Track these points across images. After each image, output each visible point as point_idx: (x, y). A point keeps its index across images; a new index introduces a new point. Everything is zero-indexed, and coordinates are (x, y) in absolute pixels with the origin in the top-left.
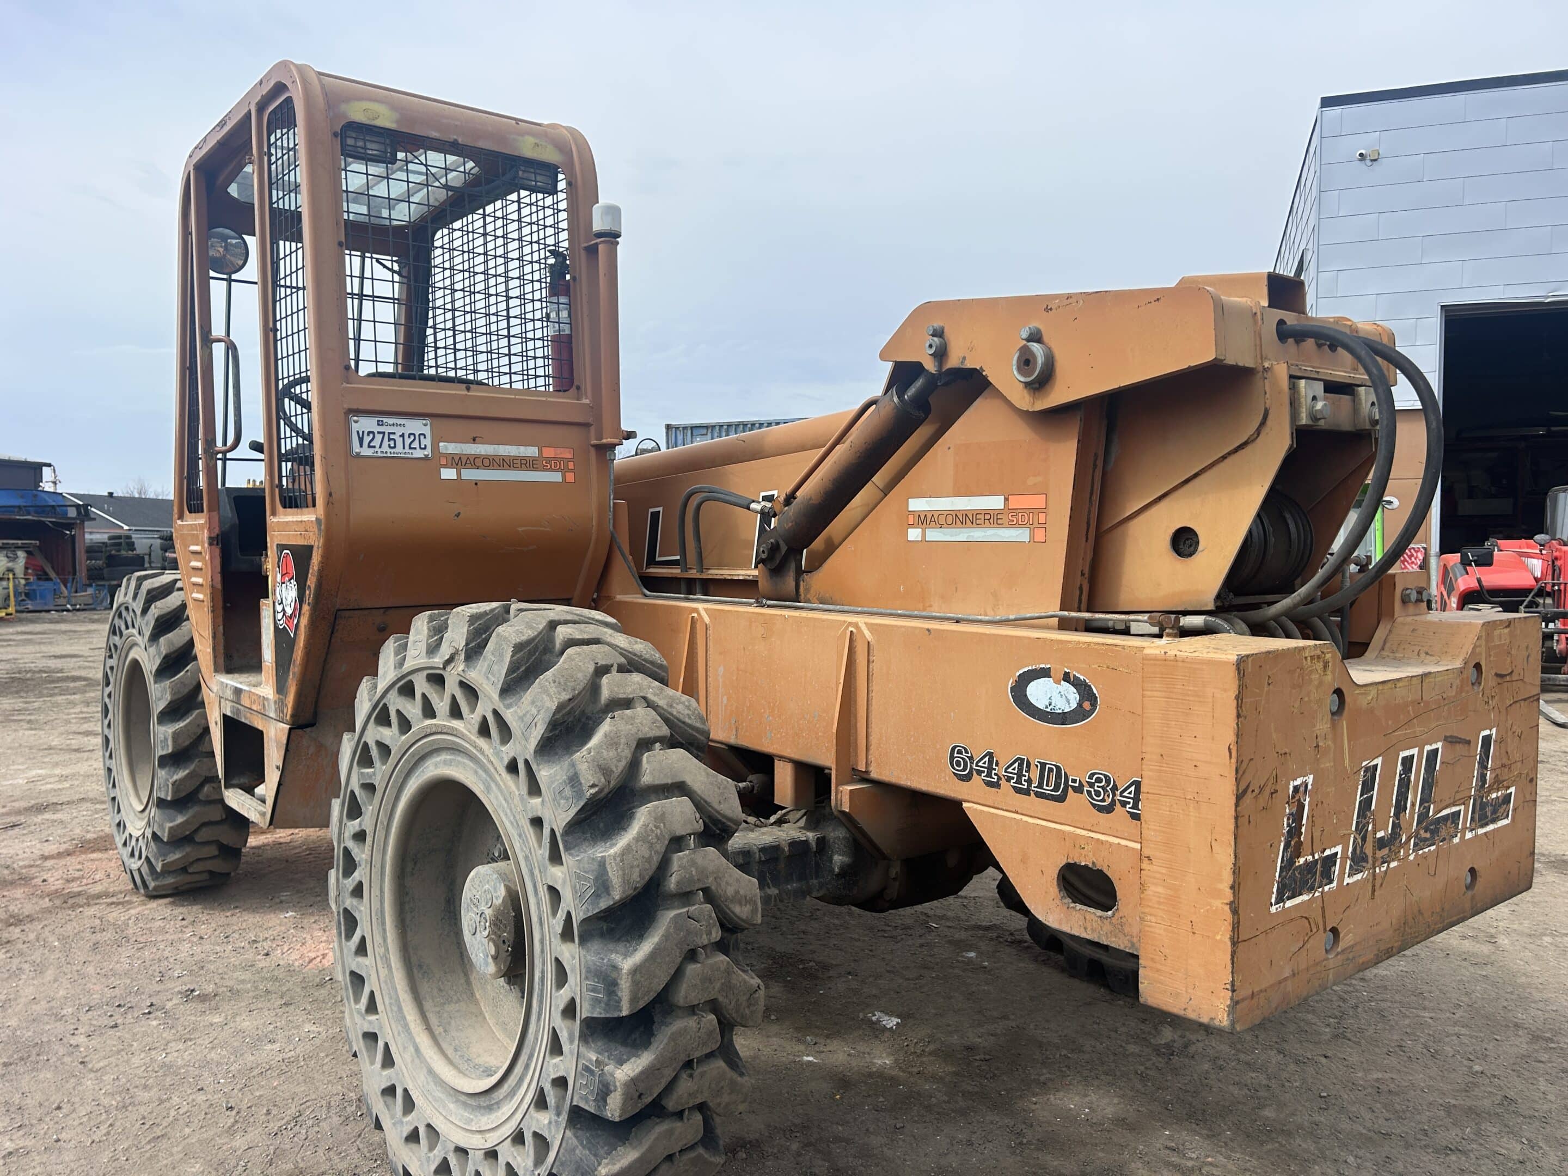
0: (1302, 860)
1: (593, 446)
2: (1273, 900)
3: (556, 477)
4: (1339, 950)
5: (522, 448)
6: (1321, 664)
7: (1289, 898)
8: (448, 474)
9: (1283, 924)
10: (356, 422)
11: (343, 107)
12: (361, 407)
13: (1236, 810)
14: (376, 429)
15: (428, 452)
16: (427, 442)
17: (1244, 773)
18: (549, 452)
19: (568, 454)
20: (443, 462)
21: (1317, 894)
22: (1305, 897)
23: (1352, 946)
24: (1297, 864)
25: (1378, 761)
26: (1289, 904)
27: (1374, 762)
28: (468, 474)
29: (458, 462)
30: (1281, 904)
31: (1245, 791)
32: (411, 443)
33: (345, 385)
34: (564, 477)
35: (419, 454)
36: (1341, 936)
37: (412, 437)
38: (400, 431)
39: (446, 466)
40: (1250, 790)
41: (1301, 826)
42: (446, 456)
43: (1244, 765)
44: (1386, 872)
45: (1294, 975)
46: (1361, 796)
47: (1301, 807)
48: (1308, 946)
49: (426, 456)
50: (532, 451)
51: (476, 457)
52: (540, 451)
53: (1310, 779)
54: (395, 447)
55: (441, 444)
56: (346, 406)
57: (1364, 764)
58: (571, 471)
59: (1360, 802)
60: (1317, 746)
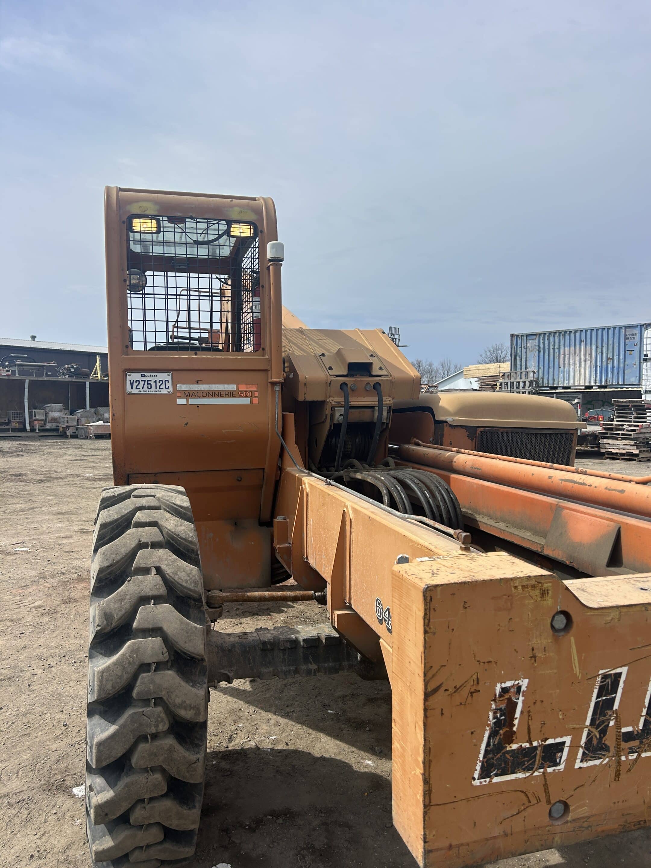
0: (514, 746)
1: (270, 382)
2: (476, 775)
3: (247, 401)
4: (569, 819)
5: (226, 386)
6: (537, 592)
7: (497, 775)
8: (182, 401)
9: (489, 795)
10: (129, 375)
11: (128, 207)
12: (132, 368)
13: (424, 704)
14: (140, 379)
15: (170, 390)
16: (169, 384)
17: (433, 676)
18: (242, 387)
19: (254, 388)
20: (179, 395)
21: (536, 774)
22: (520, 775)
23: (588, 817)
24: (508, 749)
25: (624, 670)
26: (496, 780)
27: (618, 670)
28: (193, 401)
29: (187, 395)
30: (488, 780)
31: (436, 690)
32: (160, 386)
33: (124, 356)
34: (251, 401)
35: (165, 391)
36: (571, 808)
37: (161, 382)
38: (153, 379)
39: (180, 397)
40: (443, 689)
41: (513, 718)
42: (181, 391)
43: (434, 670)
44: (636, 760)
45: (506, 835)
46: (598, 697)
47: (512, 706)
48: (525, 813)
49: (169, 392)
50: (232, 387)
51: (198, 392)
52: (237, 387)
53: (524, 683)
54: (151, 388)
55: (178, 385)
56: (124, 368)
57: (601, 672)
58: (256, 397)
59: (597, 704)
60: (534, 657)
